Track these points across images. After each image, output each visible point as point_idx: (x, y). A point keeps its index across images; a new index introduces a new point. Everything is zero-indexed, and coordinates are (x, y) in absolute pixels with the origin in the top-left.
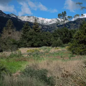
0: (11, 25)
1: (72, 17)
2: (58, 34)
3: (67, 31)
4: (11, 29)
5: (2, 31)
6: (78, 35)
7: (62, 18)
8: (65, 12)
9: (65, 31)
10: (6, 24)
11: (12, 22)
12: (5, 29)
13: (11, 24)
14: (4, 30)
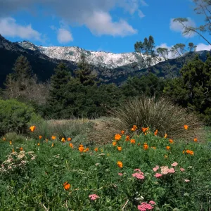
0: (25, 69)
1: (166, 49)
2: (134, 89)
3: (154, 83)
4: (25, 77)
5: (5, 84)
6: (172, 89)
7: (144, 51)
8: (151, 38)
9: (150, 82)
10: (14, 67)
11: (28, 62)
12: (13, 79)
13: (25, 67)
14: (10, 80)
